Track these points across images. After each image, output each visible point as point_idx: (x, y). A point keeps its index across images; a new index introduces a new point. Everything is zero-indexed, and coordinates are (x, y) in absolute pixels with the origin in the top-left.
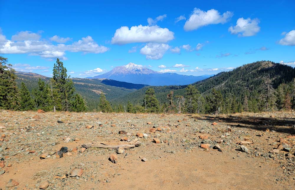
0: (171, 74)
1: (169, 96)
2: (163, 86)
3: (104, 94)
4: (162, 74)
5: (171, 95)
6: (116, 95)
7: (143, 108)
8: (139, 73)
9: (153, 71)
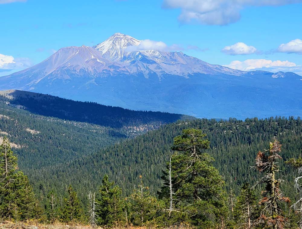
0: (274, 76)
1: (264, 158)
2: (244, 121)
3: (13, 149)
4: (238, 75)
5: (271, 154)
6: (61, 152)
7: (160, 204)
8: (151, 70)
9: (204, 65)
